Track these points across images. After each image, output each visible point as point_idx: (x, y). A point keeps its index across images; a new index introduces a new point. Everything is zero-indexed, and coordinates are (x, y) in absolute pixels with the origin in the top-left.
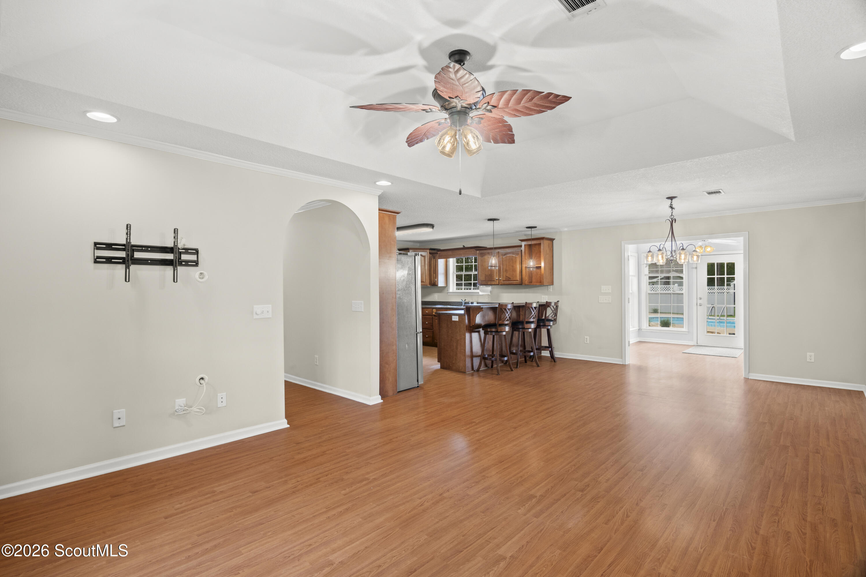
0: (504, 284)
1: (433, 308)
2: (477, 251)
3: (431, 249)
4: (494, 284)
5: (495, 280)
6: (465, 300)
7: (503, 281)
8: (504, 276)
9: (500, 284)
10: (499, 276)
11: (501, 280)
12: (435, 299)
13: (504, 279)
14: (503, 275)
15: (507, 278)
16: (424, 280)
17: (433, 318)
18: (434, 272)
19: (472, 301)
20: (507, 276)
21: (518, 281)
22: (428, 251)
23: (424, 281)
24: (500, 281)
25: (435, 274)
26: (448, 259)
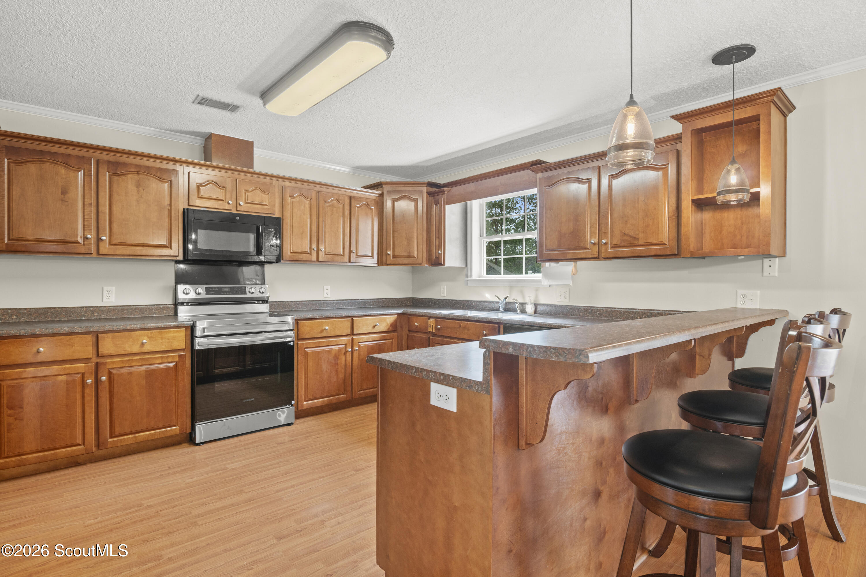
0: (614, 256)
1: (430, 317)
2: (536, 173)
3: (430, 185)
4: (583, 256)
5: (588, 247)
6: (506, 298)
7: (613, 247)
8: (617, 233)
9: (603, 255)
10: (601, 234)
11: (606, 244)
12: (442, 295)
13: (616, 242)
14: (612, 231)
15: (626, 238)
16: (416, 252)
17: (429, 338)
18: (437, 235)
19: (522, 301)
20: (626, 232)
21: (665, 244)
22: (425, 189)
23: (416, 256)
24: (603, 249)
25: (437, 240)
26: (469, 202)
